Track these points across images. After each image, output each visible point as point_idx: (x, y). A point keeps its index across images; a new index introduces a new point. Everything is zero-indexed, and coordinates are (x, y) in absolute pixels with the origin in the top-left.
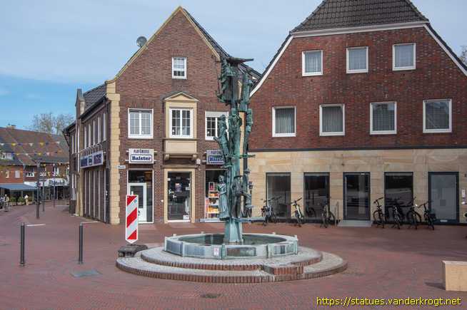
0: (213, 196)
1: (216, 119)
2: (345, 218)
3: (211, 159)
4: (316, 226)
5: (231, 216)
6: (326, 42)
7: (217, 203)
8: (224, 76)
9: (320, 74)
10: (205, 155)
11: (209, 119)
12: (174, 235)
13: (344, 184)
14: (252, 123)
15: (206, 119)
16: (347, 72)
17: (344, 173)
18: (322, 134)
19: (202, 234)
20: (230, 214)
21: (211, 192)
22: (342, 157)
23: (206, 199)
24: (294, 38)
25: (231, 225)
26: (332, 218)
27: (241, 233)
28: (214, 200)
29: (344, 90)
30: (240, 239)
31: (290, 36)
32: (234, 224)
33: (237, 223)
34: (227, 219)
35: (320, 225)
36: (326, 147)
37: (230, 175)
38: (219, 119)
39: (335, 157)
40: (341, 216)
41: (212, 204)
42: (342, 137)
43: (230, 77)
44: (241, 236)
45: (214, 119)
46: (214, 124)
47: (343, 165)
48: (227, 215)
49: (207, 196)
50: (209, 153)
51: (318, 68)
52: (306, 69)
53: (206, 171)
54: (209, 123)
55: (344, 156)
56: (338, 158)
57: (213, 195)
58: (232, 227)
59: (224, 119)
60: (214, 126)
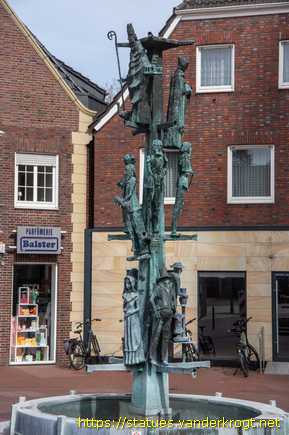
0: (26, 314)
1: (35, 169)
2: (276, 358)
3: (26, 244)
4: (225, 373)
5: (149, 360)
6: (241, 30)
7: (35, 327)
8: (137, 74)
9: (229, 88)
10: (14, 236)
11: (21, 167)
12: (22, 399)
13: (273, 293)
14: (190, 170)
15: (16, 168)
16: (280, 87)
17: (273, 273)
18: (231, 199)
19: (73, 396)
20: (146, 355)
21: (24, 307)
22: (270, 244)
23: (13, 319)
24: (181, 21)
25: (148, 379)
26: (253, 358)
27: (168, 394)
28: (27, 322)
29: (273, 118)
30: (164, 407)
31: (174, 16)
32: (154, 375)
33: (159, 374)
34: (142, 364)
35: (232, 370)
36: (240, 224)
37: (145, 275)
38: (40, 169)
39: (257, 243)
40: (268, 355)
41: (24, 329)
42: (269, 205)
43: (151, 77)
44: (167, 402)
45: (31, 168)
46: (31, 177)
47: (271, 257)
48: (140, 358)
49: (15, 314)
50: (21, 232)
51: (225, 78)
52: (202, 79)
53: (15, 266)
54: (21, 177)
55: (274, 240)
56: (262, 244)
57: (27, 310)
58: (151, 382)
59: (50, 169)
60: (31, 183)
